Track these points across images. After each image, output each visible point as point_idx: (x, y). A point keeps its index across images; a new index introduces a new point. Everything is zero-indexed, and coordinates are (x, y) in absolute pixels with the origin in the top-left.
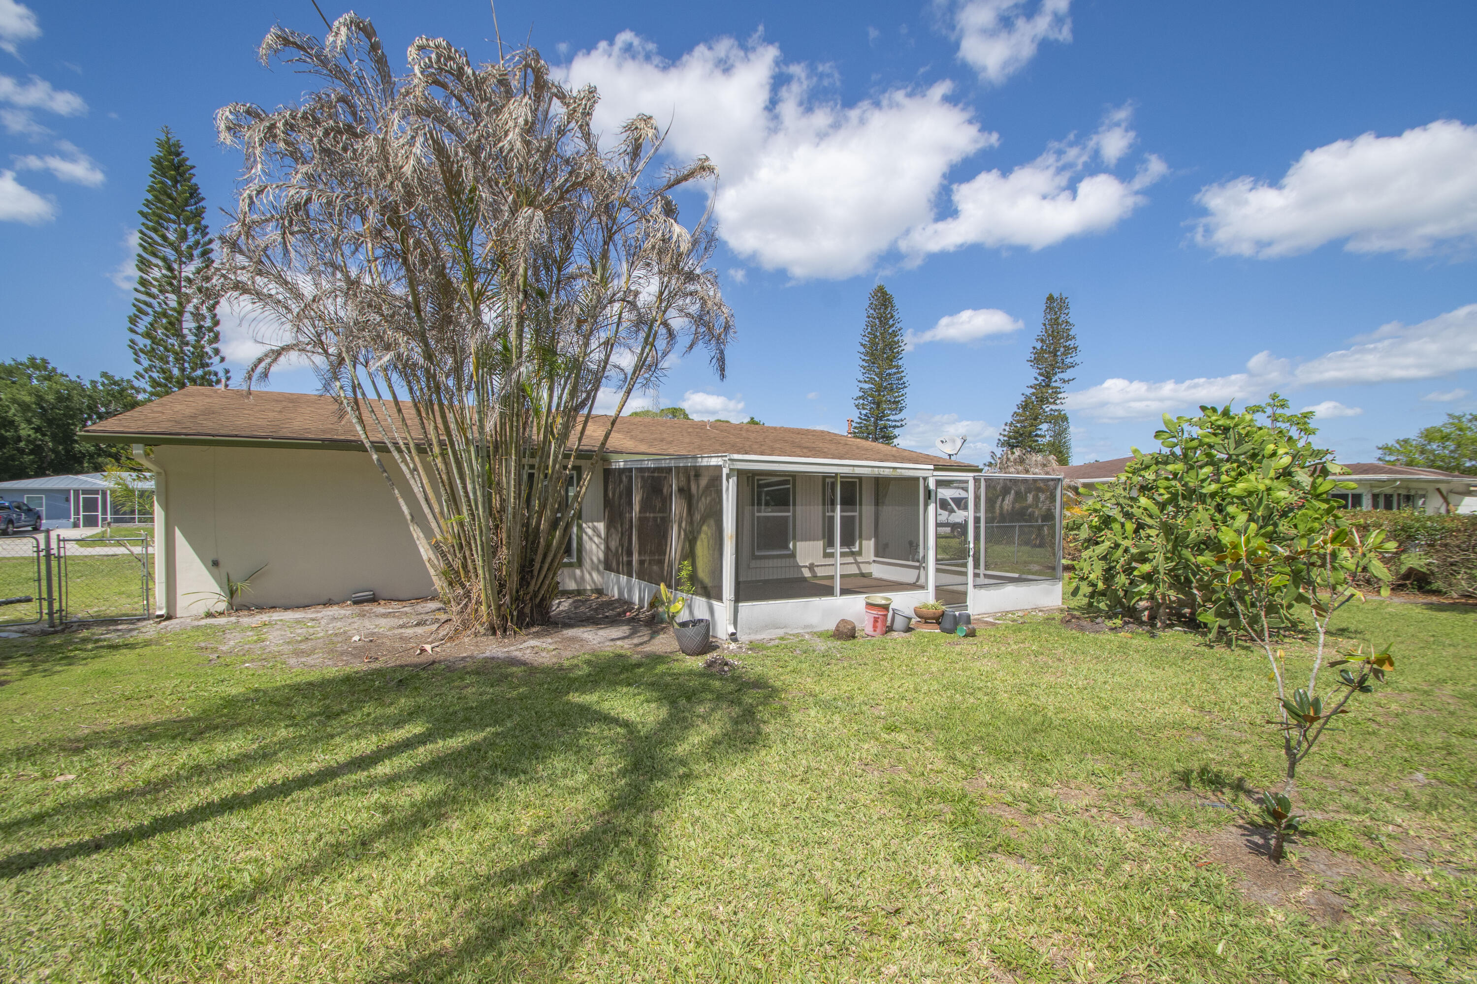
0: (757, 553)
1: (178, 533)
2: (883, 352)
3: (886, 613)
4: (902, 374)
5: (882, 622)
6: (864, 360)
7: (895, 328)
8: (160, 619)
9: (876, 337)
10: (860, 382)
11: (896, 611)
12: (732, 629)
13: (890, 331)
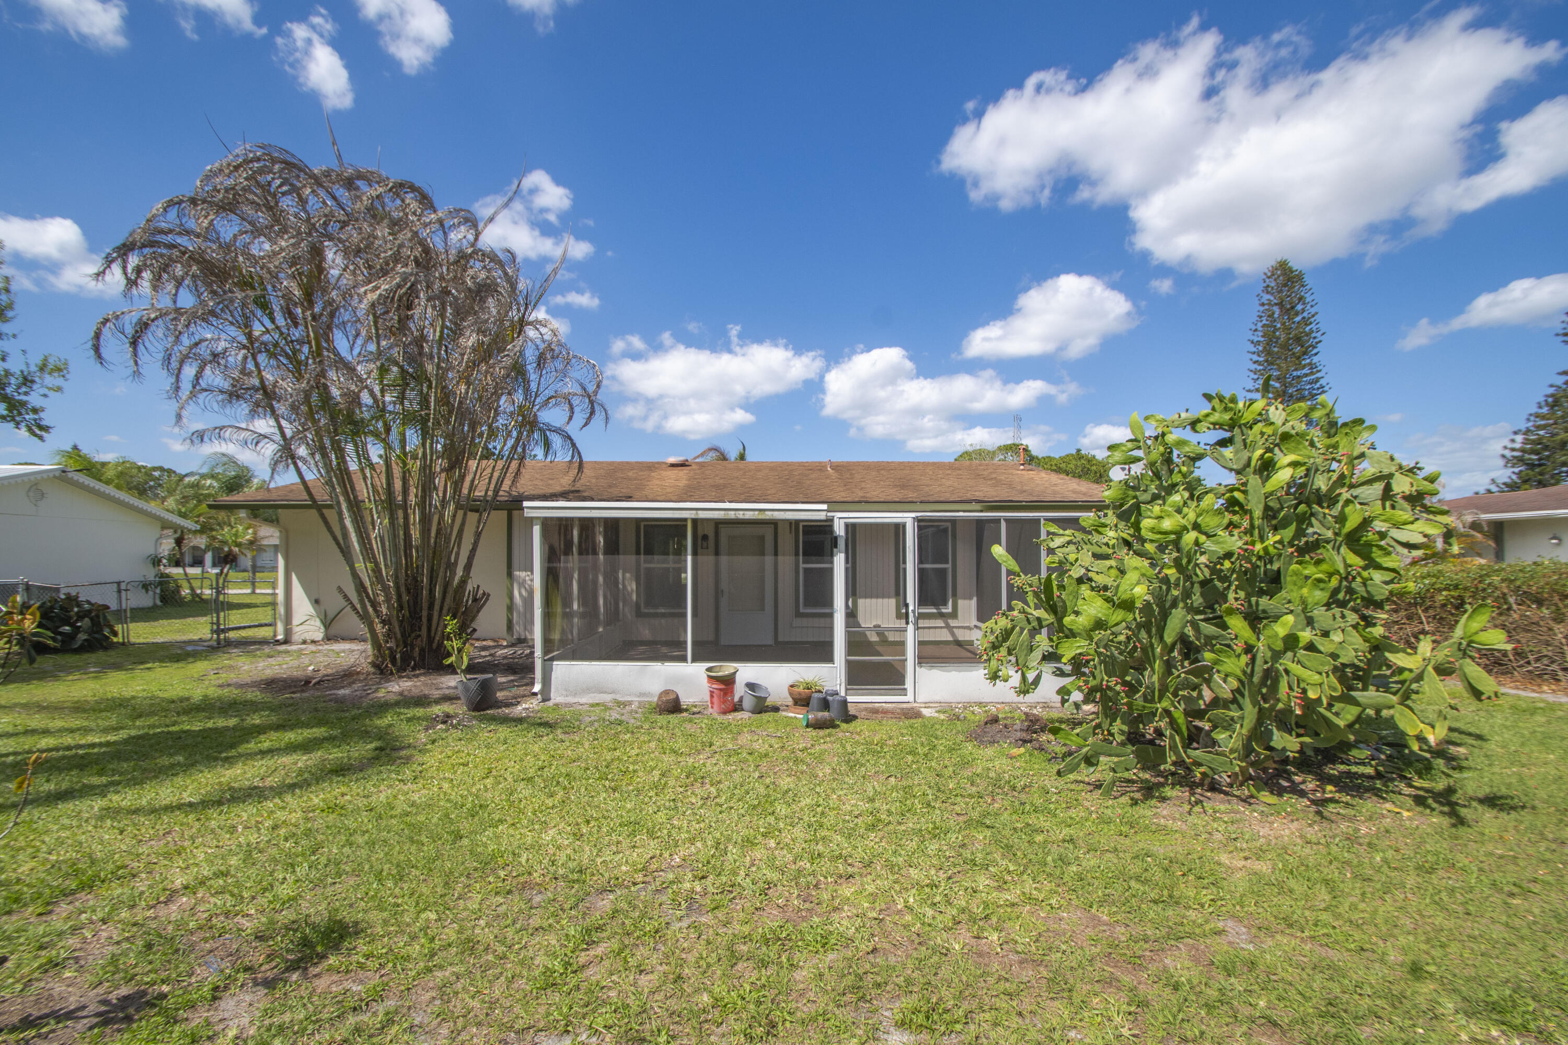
0: (802, 610)
1: (294, 577)
2: (1285, 347)
3: (722, 687)
4: (1318, 375)
5: (719, 697)
6: (1255, 362)
7: (1305, 314)
8: (278, 643)
9: (1276, 330)
10: (1249, 391)
11: (751, 686)
12: (537, 688)
13: (1298, 319)
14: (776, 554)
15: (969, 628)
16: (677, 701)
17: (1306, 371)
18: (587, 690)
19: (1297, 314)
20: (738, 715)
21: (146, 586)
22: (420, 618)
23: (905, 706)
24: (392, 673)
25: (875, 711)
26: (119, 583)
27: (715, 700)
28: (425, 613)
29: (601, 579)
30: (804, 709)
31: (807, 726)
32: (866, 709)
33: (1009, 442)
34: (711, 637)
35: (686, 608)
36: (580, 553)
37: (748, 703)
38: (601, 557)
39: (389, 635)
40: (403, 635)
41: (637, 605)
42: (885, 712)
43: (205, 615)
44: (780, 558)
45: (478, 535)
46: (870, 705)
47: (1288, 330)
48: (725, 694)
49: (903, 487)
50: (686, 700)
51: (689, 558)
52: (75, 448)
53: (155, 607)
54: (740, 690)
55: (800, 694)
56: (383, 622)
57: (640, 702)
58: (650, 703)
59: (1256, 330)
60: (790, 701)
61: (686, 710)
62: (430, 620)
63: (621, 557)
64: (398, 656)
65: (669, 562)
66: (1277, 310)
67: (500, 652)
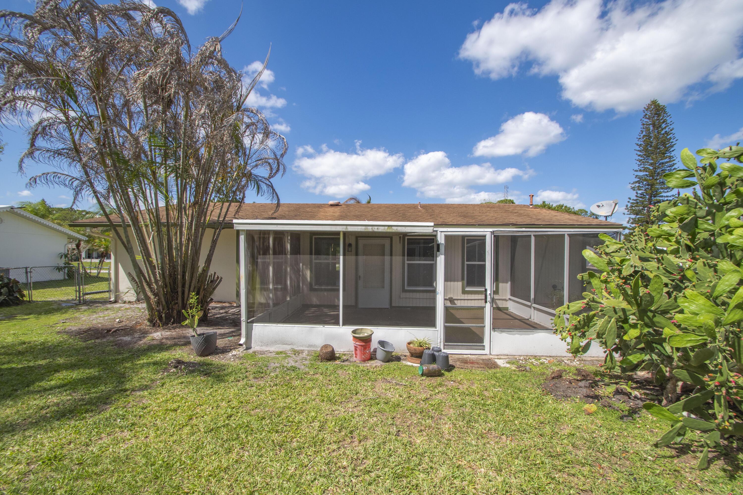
0: (406, 288)
1: (119, 265)
2: (656, 148)
3: (363, 344)
4: (674, 162)
5: (361, 351)
6: (639, 155)
7: (667, 129)
8: (111, 302)
9: (651, 137)
10: (636, 171)
11: (382, 343)
12: (242, 341)
13: (663, 132)
14: (391, 255)
15: (505, 300)
16: (333, 352)
17: (667, 160)
18: (275, 342)
19: (662, 129)
20: (373, 363)
21: (59, 269)
22: (177, 292)
23: (484, 357)
24: (159, 326)
25: (465, 361)
26: (26, 268)
27: (358, 352)
28: (180, 290)
29: (289, 269)
30: (419, 360)
31: (423, 375)
32: (459, 360)
33: (503, 199)
34: (353, 304)
35: (339, 286)
36: (275, 253)
37: (380, 354)
38: (289, 256)
39: (158, 303)
40: (167, 303)
41: (311, 284)
42: (472, 362)
43: (73, 286)
44: (394, 258)
45: (214, 243)
46: (461, 356)
47: (657, 138)
48: (365, 349)
49: (465, 217)
50: (339, 350)
51: (341, 257)
52: (43, 200)
53: (65, 280)
54: (374, 344)
55: (415, 350)
56: (155, 295)
57: (309, 351)
58: (315, 352)
59: (640, 139)
60: (408, 354)
61: (339, 358)
62: (183, 293)
63: (301, 256)
64: (163, 316)
65: (330, 259)
66: (651, 128)
67: (231, 311)
